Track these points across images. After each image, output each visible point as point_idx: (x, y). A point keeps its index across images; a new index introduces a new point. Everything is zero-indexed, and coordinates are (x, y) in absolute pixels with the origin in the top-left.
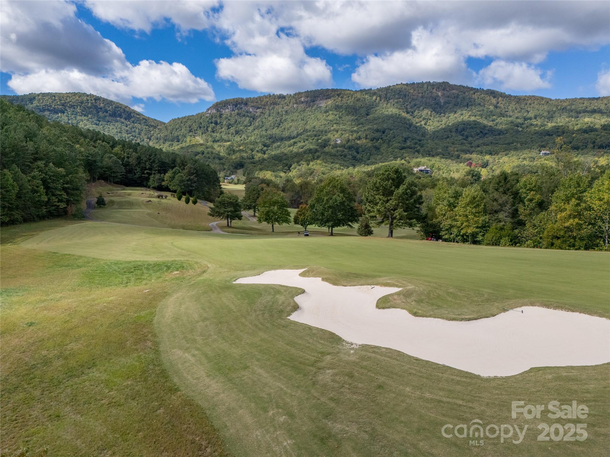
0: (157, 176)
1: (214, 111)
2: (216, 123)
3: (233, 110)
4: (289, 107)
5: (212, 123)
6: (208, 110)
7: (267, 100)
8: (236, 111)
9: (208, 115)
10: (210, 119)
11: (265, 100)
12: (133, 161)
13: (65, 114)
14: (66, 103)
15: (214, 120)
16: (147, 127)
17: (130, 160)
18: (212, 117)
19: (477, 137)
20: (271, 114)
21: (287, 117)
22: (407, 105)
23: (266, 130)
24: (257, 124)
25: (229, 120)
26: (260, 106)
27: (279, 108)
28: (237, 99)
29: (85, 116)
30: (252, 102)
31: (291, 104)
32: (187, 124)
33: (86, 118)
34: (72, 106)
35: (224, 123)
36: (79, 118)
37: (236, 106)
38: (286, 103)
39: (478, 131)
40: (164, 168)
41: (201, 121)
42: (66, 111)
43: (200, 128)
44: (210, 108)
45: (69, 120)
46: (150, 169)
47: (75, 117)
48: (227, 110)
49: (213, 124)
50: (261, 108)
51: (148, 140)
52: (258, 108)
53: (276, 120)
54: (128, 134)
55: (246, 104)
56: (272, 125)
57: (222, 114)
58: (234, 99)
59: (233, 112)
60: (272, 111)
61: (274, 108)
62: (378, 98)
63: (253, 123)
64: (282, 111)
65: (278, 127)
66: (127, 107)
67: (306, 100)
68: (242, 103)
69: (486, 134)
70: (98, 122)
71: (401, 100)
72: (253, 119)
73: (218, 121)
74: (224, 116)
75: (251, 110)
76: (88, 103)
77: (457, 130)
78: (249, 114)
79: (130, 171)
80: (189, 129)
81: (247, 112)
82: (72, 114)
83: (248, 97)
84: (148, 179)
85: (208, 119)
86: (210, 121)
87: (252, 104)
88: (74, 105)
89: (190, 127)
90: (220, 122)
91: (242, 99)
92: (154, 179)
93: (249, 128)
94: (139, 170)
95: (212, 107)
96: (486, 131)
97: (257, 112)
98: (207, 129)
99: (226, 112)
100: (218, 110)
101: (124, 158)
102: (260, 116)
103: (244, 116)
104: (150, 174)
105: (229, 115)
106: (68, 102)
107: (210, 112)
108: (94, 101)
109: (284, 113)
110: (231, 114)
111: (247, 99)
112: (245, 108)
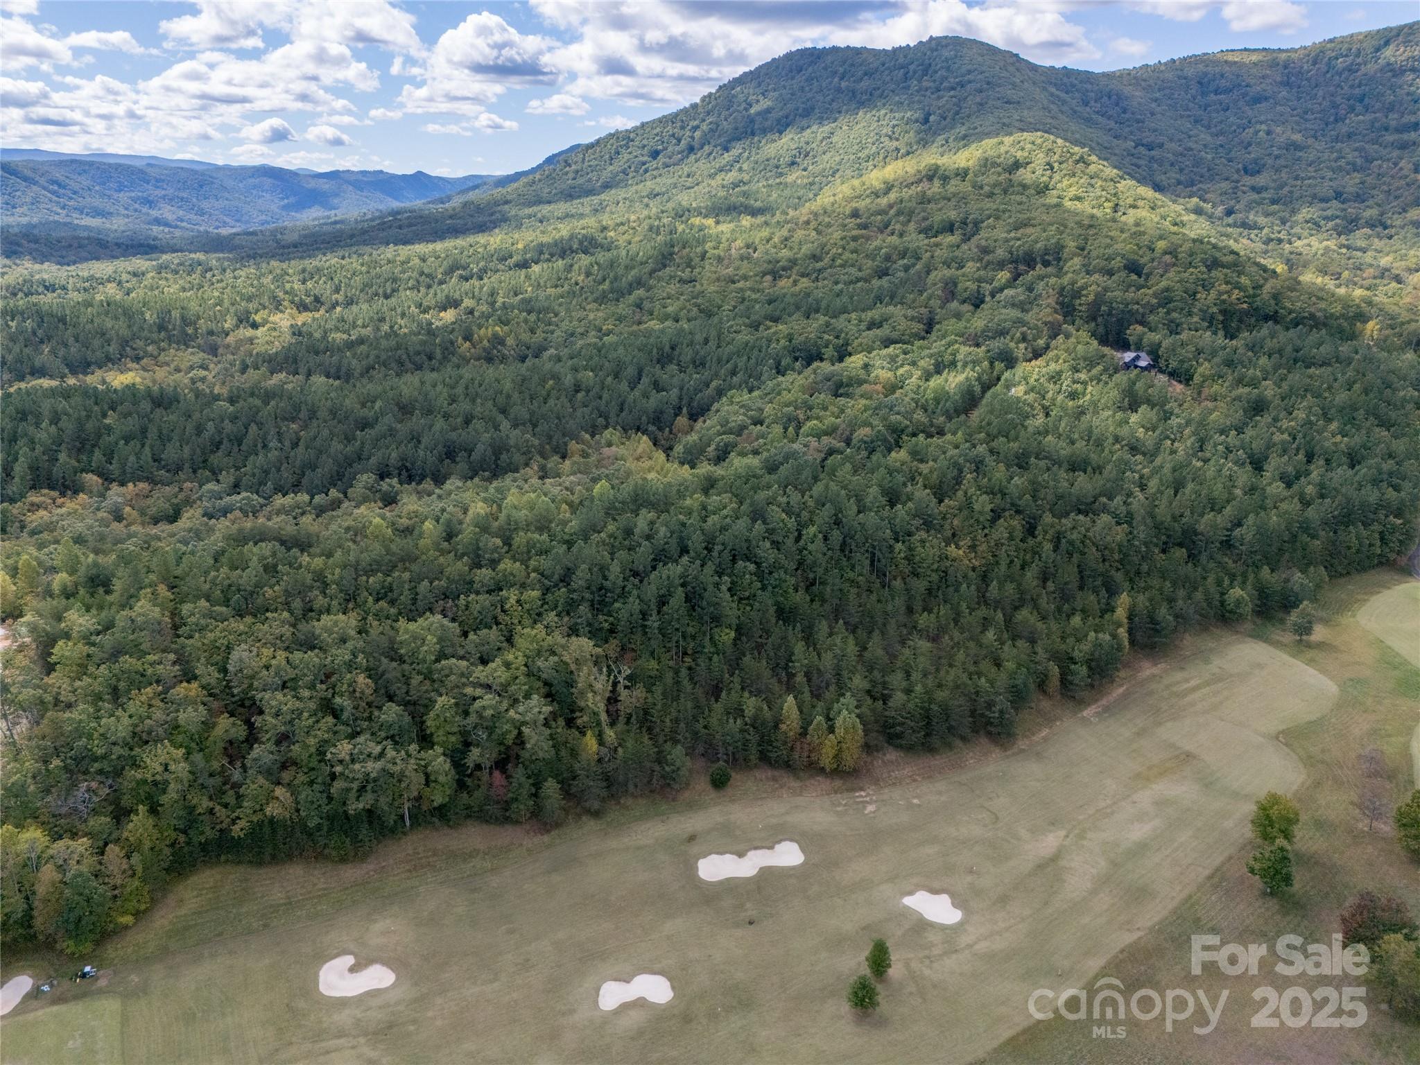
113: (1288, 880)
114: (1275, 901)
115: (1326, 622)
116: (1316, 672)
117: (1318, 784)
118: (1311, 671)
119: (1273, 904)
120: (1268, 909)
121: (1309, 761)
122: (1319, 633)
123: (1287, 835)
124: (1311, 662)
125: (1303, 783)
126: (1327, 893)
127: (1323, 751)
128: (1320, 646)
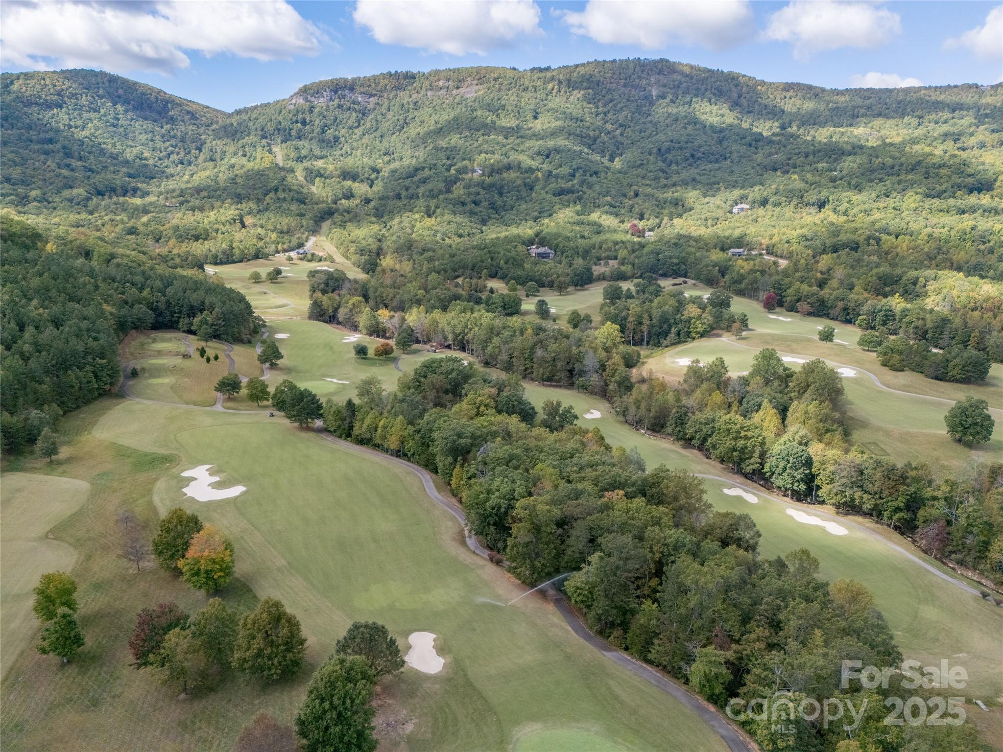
0: (186, 320)
1: (301, 101)
2: (304, 123)
3: (331, 99)
4: (420, 96)
5: (297, 122)
6: (292, 97)
7: (386, 82)
8: (336, 101)
9: (292, 107)
10: (294, 115)
11: (383, 82)
12: (162, 306)
13: (64, 110)
14: (63, 90)
15: (300, 116)
16: (194, 128)
17: (159, 304)
18: (298, 112)
19: (684, 165)
20: (392, 108)
21: (416, 113)
22: (599, 100)
23: (381, 136)
24: (368, 125)
25: (324, 117)
26: (374, 92)
27: (404, 97)
28: (336, 80)
29: (95, 111)
30: (362, 85)
31: (423, 89)
32: (258, 125)
33: (98, 116)
34: (73, 95)
35: (317, 123)
36: (85, 115)
37: (336, 92)
38: (415, 88)
39: (688, 155)
40: (193, 311)
41: (280, 118)
42: (64, 105)
43: (279, 130)
44: (295, 94)
45: (70, 120)
46: (180, 312)
47: (80, 115)
48: (321, 100)
49: (299, 125)
50: (376, 95)
51: (197, 152)
52: (371, 96)
53: (398, 120)
54: (164, 142)
55: (352, 89)
56: (391, 128)
57: (313, 107)
58: (332, 81)
59: (331, 103)
60: (392, 103)
61: (396, 96)
62: (556, 87)
63: (362, 122)
64: (409, 103)
65: (400, 131)
66: (161, 91)
67: (446, 84)
68: (345, 87)
69: (699, 159)
70: (115, 122)
71: (590, 90)
72: (364, 114)
73: (308, 120)
74: (316, 110)
75: (360, 99)
76: (98, 88)
77: (659, 150)
78: (356, 106)
79: (160, 314)
80: (261, 133)
81: (354, 103)
82: (75, 110)
83: (355, 76)
84: (178, 322)
85: (291, 115)
86: (294, 119)
87: (362, 90)
88: (76, 94)
89: (262, 130)
90: (311, 121)
91: (346, 80)
92: (183, 322)
93: (356, 131)
94: (168, 313)
95: (298, 93)
96: (700, 155)
97: (369, 103)
98: (290, 133)
99: (321, 102)
100: (306, 100)
101: (153, 303)
102: (375, 109)
103: (349, 109)
104: (179, 317)
105: (324, 108)
106: (67, 89)
107: (294, 101)
108: (107, 84)
109: (411, 106)
110: (328, 106)
111: (354, 80)
112: (350, 96)
113: (78, 641)
114: (74, 666)
115: (69, 443)
116: (69, 479)
117: (89, 557)
118: (64, 479)
119: (73, 670)
120: (67, 678)
121: (78, 544)
122: (64, 452)
123: (70, 604)
124: (63, 474)
125: (77, 562)
126: (117, 635)
127: (88, 531)
128: (69, 460)
